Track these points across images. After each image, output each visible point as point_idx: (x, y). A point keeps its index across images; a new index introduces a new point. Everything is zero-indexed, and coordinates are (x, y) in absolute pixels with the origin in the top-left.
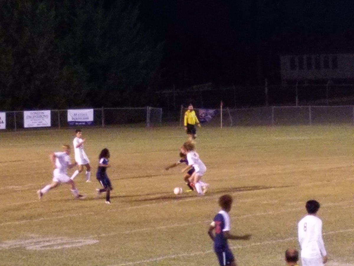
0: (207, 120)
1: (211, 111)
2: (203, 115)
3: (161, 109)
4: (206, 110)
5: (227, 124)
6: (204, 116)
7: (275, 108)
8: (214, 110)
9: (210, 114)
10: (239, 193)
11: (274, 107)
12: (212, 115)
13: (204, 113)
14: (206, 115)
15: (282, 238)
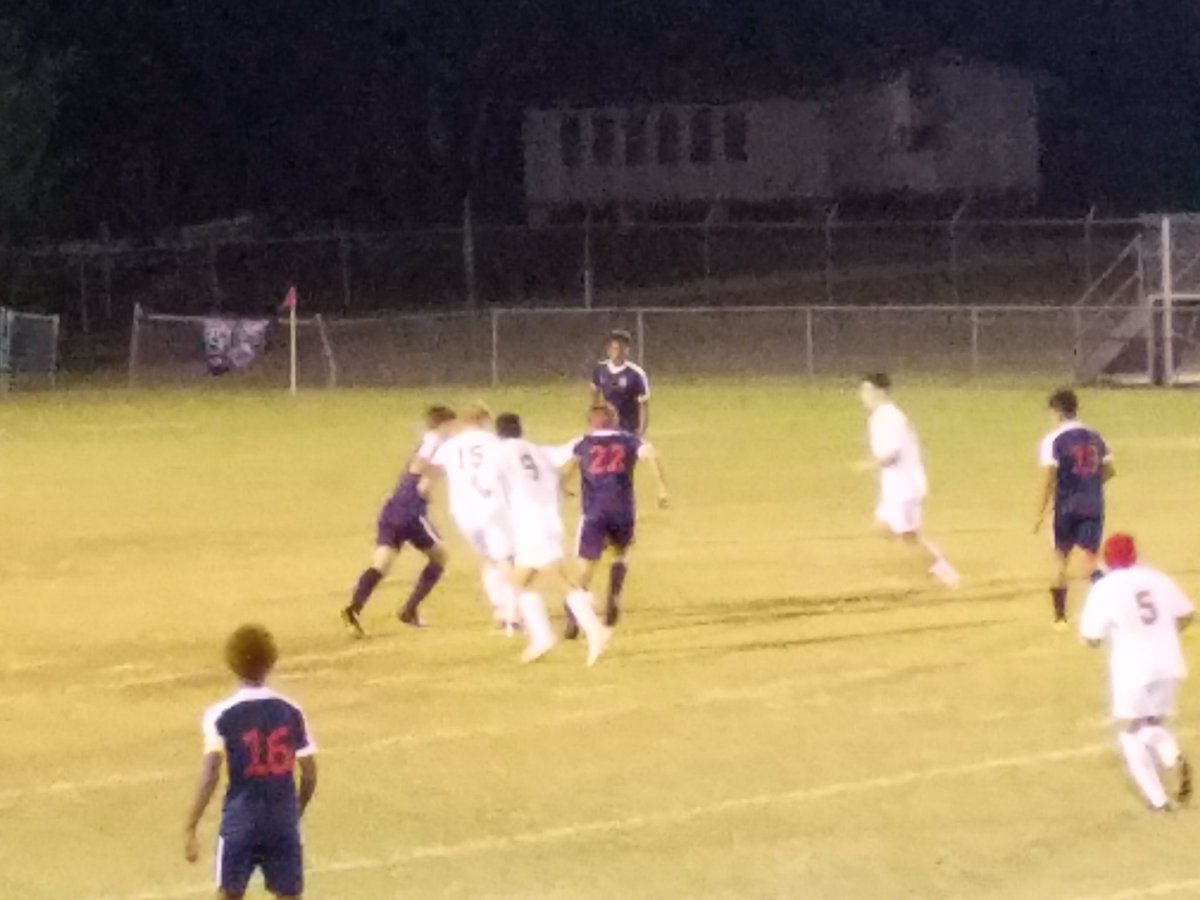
0: (237, 363)
1: (254, 327)
2: (221, 345)
3: (56, 319)
4: (233, 323)
5: (313, 377)
6: (227, 348)
7: (500, 317)
8: (266, 322)
9: (249, 339)
10: (361, 650)
11: (497, 312)
12: (256, 343)
13: (223, 335)
14: (234, 340)
15: (532, 826)
